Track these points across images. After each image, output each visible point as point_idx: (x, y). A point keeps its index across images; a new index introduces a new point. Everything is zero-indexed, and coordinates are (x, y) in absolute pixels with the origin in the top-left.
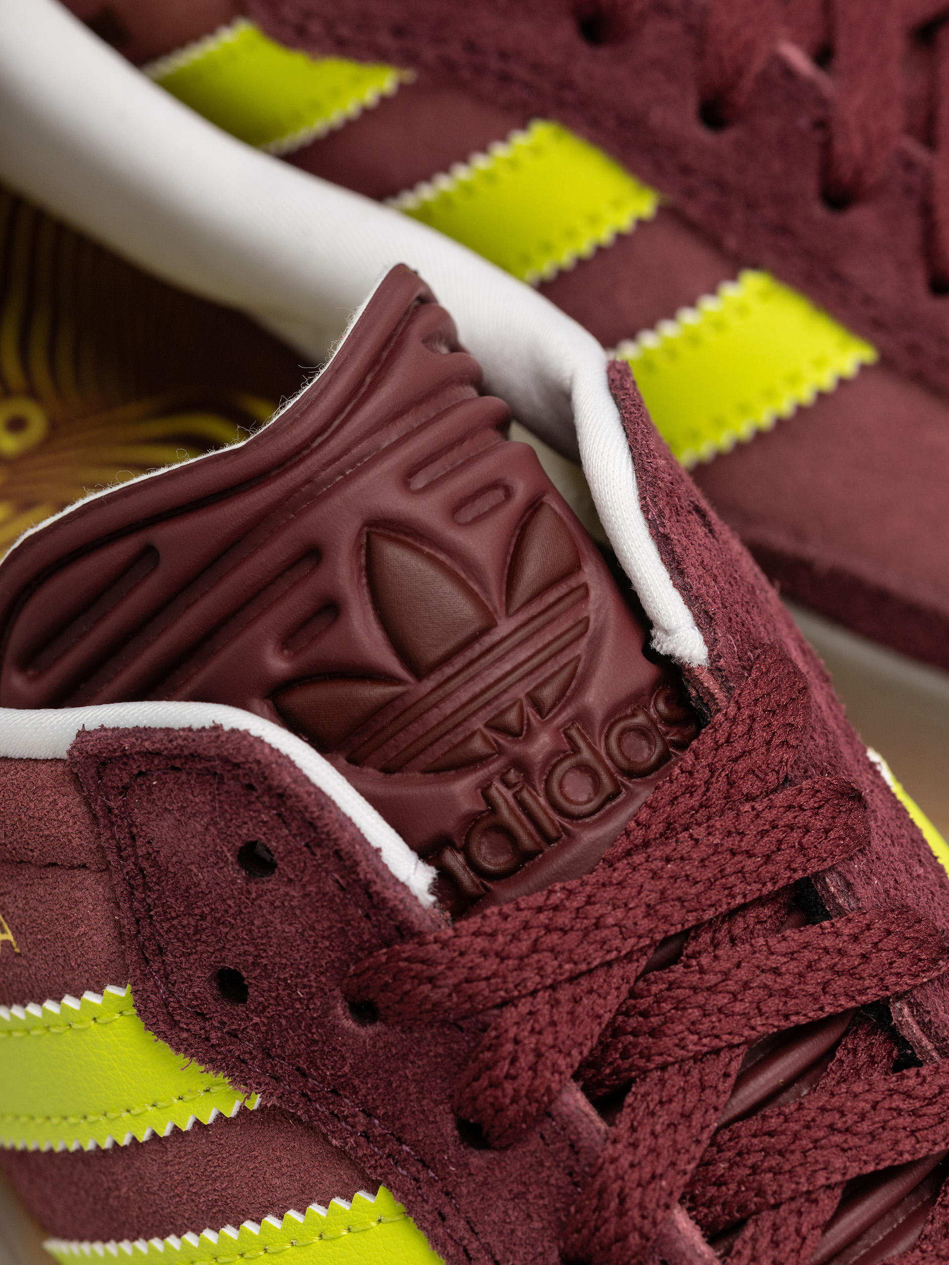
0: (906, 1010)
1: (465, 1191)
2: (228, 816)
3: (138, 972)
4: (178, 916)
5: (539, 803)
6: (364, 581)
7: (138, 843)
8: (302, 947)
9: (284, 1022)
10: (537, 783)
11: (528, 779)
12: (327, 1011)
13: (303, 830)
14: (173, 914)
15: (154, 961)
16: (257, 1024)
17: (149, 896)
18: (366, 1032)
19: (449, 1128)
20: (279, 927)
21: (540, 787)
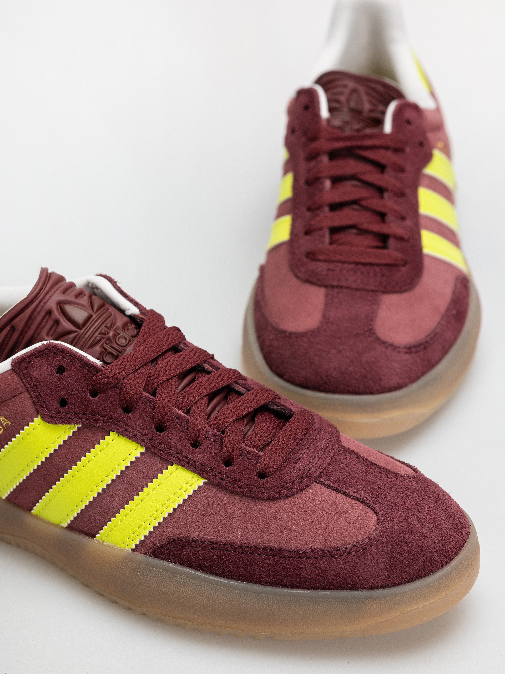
0: (207, 365)
1: (129, 422)
2: (51, 362)
3: (41, 410)
4: (46, 391)
5: (115, 346)
6: (62, 315)
7: (33, 379)
8: (77, 384)
9: (77, 404)
10: (113, 342)
11: (111, 342)
12: (86, 396)
13: (69, 357)
14: (45, 391)
15: (44, 405)
16: (71, 407)
17: (38, 390)
18: (96, 398)
19: (121, 411)
20: (70, 382)
21: (115, 343)
